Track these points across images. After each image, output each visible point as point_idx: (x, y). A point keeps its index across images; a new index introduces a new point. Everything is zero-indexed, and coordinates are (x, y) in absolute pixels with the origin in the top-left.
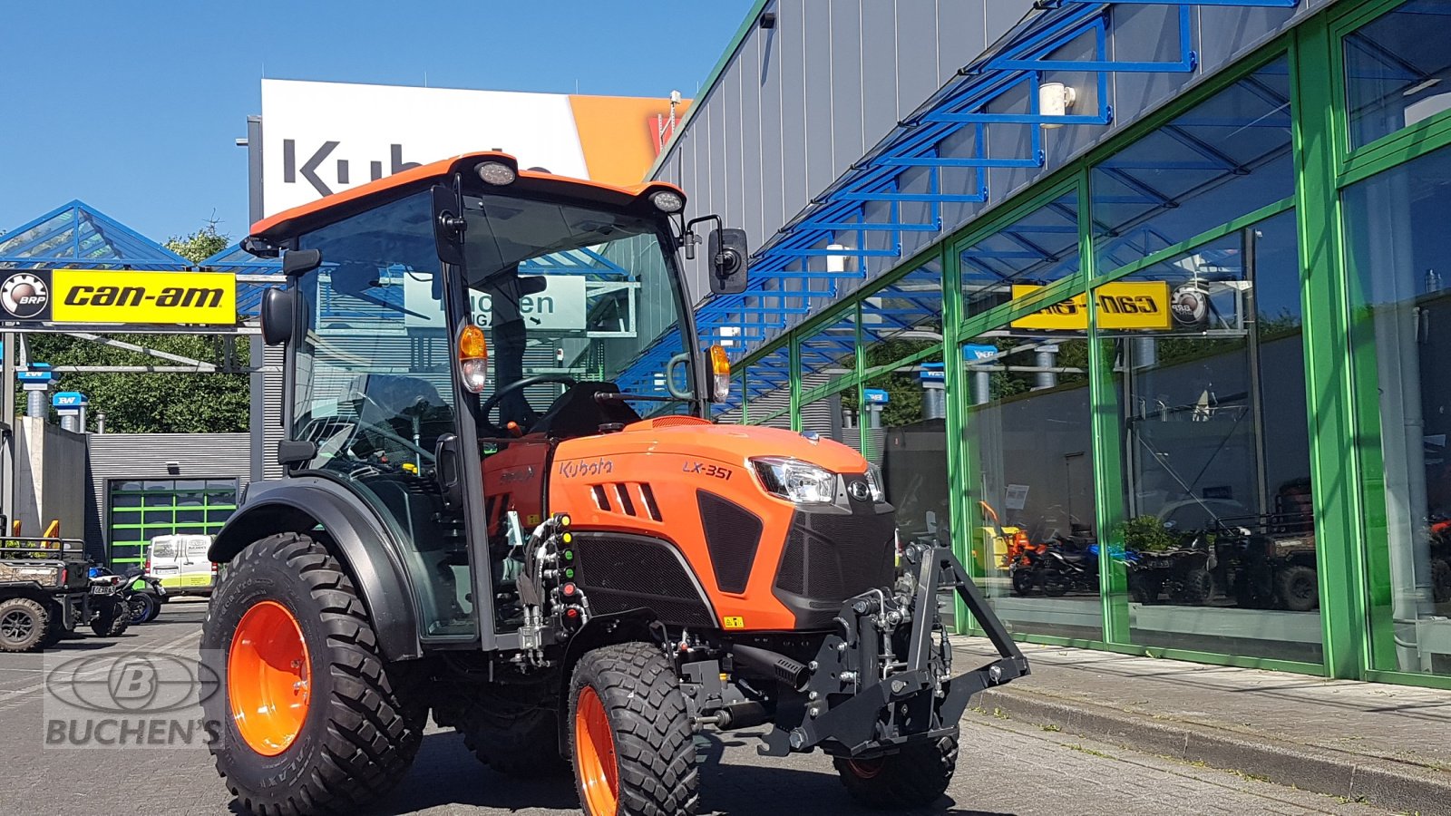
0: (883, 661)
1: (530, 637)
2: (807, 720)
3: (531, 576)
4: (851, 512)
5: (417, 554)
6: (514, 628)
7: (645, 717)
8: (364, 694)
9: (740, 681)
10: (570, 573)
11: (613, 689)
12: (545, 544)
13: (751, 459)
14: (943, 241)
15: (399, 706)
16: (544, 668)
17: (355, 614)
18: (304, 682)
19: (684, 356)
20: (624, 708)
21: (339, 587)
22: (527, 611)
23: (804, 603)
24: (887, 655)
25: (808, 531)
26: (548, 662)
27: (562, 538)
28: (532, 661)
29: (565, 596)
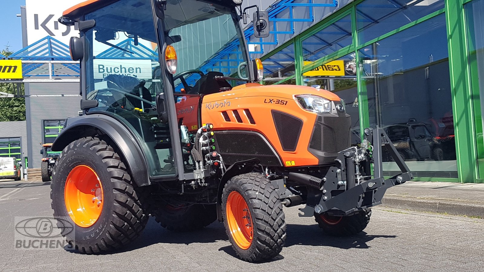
0: (356, 176)
1: (199, 174)
2: (322, 201)
3: (197, 149)
4: (338, 116)
5: (145, 143)
6: (192, 171)
7: (264, 202)
8: (127, 200)
9: (290, 188)
10: (214, 148)
11: (249, 191)
12: (202, 136)
13: (295, 96)
14: (295, 37)
15: (141, 205)
16: (204, 186)
17: (122, 168)
18: (97, 198)
19: (245, 63)
20: (255, 198)
21: (114, 157)
22: (197, 164)
23: (321, 154)
24: (357, 173)
25: (323, 124)
26: (207, 184)
27: (210, 133)
28: (200, 184)
29: (212, 157)
